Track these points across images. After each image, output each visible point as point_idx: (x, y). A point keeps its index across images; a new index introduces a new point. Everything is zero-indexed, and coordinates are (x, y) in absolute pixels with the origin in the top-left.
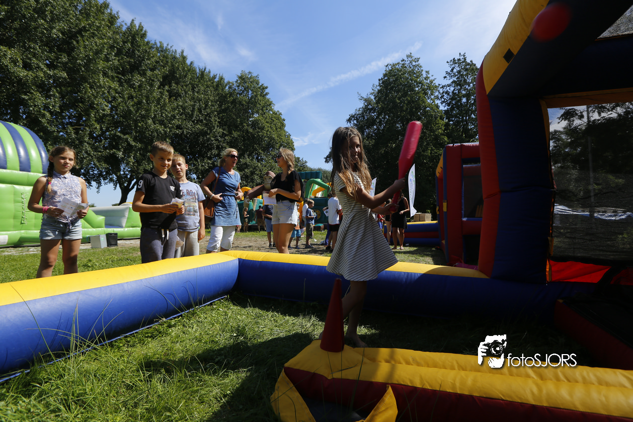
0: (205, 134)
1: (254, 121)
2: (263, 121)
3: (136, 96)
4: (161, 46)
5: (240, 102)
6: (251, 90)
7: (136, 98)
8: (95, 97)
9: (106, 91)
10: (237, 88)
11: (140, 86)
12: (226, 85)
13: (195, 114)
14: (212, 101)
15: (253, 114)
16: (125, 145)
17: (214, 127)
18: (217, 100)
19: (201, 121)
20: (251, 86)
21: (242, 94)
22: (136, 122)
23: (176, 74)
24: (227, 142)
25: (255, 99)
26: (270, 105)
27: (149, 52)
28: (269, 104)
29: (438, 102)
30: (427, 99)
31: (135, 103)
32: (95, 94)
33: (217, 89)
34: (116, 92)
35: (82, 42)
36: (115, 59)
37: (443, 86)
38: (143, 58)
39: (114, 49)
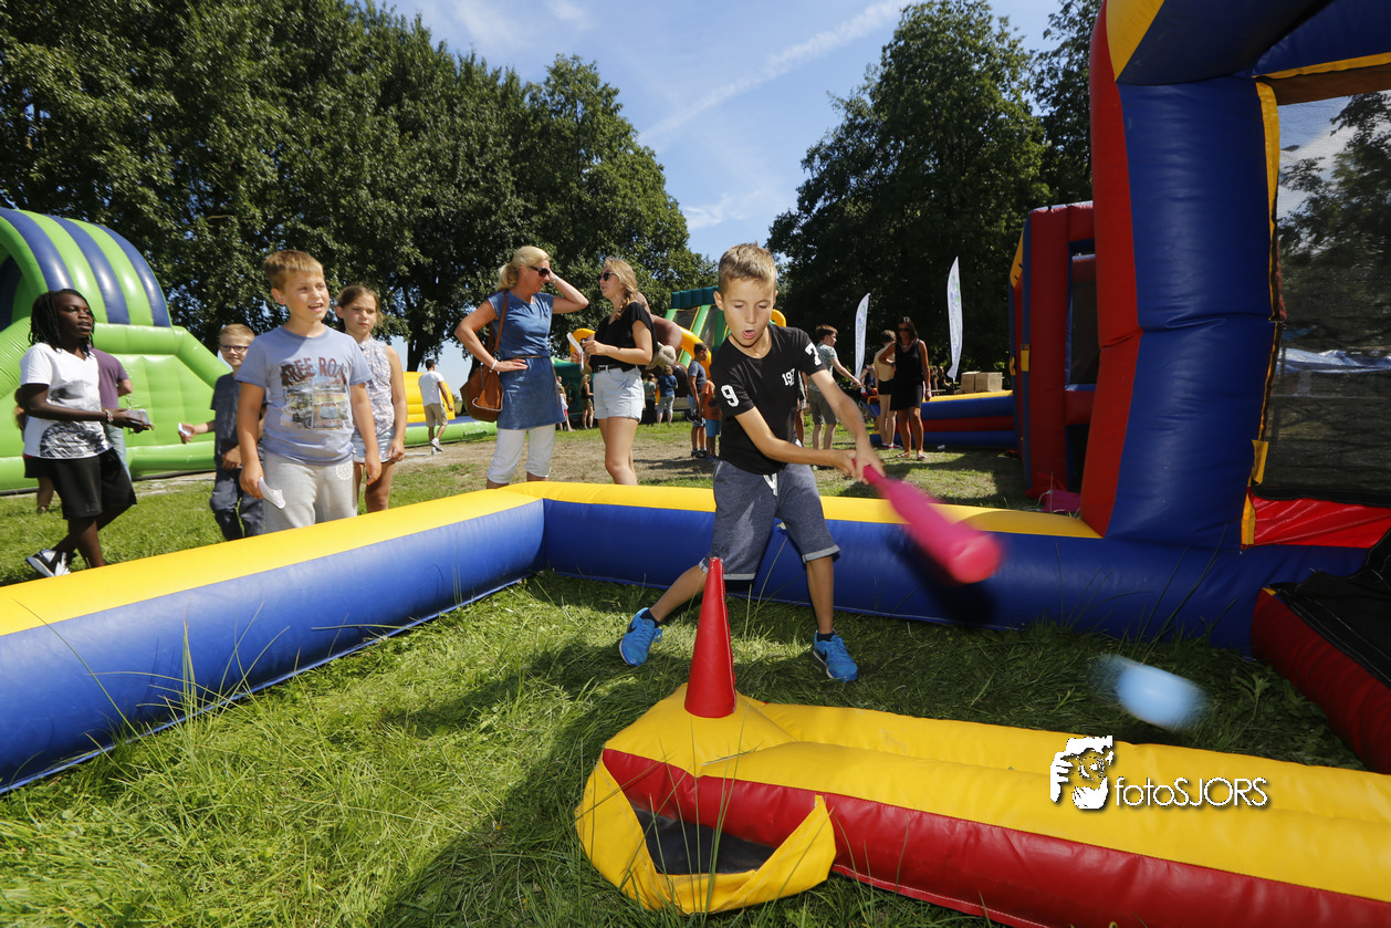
0: (487, 212)
1: (594, 175)
2: (613, 173)
3: (328, 135)
4: (369, 10)
5: (559, 132)
6: (582, 101)
7: (328, 141)
8: (242, 147)
9: (262, 131)
10: (548, 99)
11: (334, 112)
12: (524, 93)
13: (461, 167)
14: (495, 135)
15: (589, 158)
17: (504, 195)
18: (507, 132)
19: (476, 183)
21: (561, 112)
22: (334, 195)
23: (410, 75)
25: (591, 122)
26: (626, 133)
28: (624, 132)
29: (1028, 97)
30: (1000, 92)
31: (328, 153)
32: (240, 139)
33: (504, 106)
34: (285, 130)
35: (196, 18)
36: (273, 53)
37: (1040, 55)
38: (334, 42)
39: (268, 28)
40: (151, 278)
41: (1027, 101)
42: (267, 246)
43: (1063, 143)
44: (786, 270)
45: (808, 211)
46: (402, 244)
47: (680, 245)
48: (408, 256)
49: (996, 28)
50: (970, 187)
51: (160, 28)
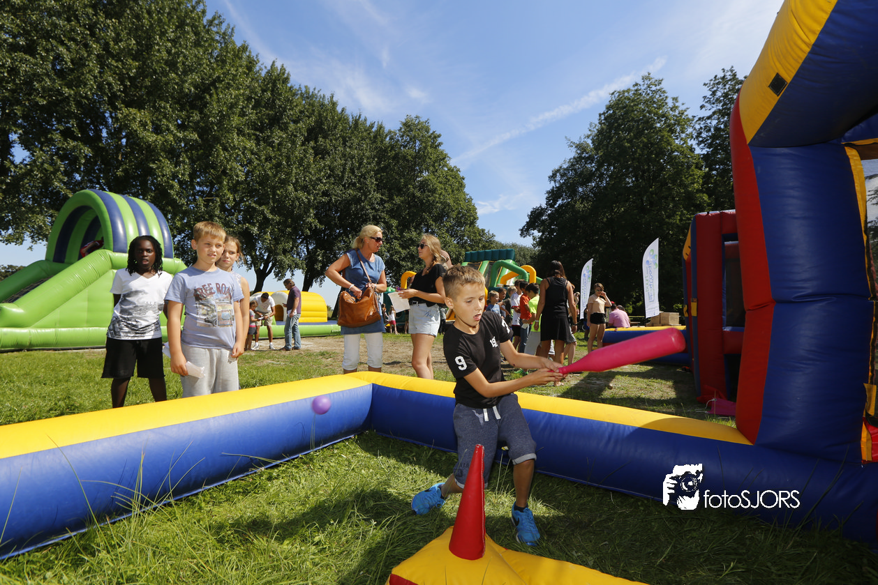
0: (358, 201)
1: (423, 181)
2: (434, 181)
3: (275, 156)
4: (306, 92)
5: (404, 157)
6: (419, 141)
7: (274, 159)
8: (228, 161)
9: (240, 153)
10: (400, 139)
11: (280, 144)
12: (387, 135)
13: (346, 176)
14: (368, 158)
15: (421, 172)
16: (260, 218)
17: (370, 191)
18: (375, 156)
19: (354, 185)
20: (418, 134)
21: (406, 146)
22: (274, 189)
23: (324, 125)
24: (387, 211)
25: (424, 152)
26: (444, 159)
27: (292, 100)
28: (442, 158)
29: (693, 143)
30: (674, 140)
31: (273, 165)
32: (228, 157)
33: (375, 142)
34: (252, 153)
35: (215, 96)
36: (252, 113)
37: (700, 119)
38: (285, 108)
39: (251, 100)
40: (167, 230)
41: (692, 145)
42: (233, 214)
43: (716, 170)
44: (538, 240)
45: (552, 206)
46: (308, 217)
47: (472, 223)
48: (311, 223)
49: (670, 103)
50: (656, 194)
51: (195, 101)
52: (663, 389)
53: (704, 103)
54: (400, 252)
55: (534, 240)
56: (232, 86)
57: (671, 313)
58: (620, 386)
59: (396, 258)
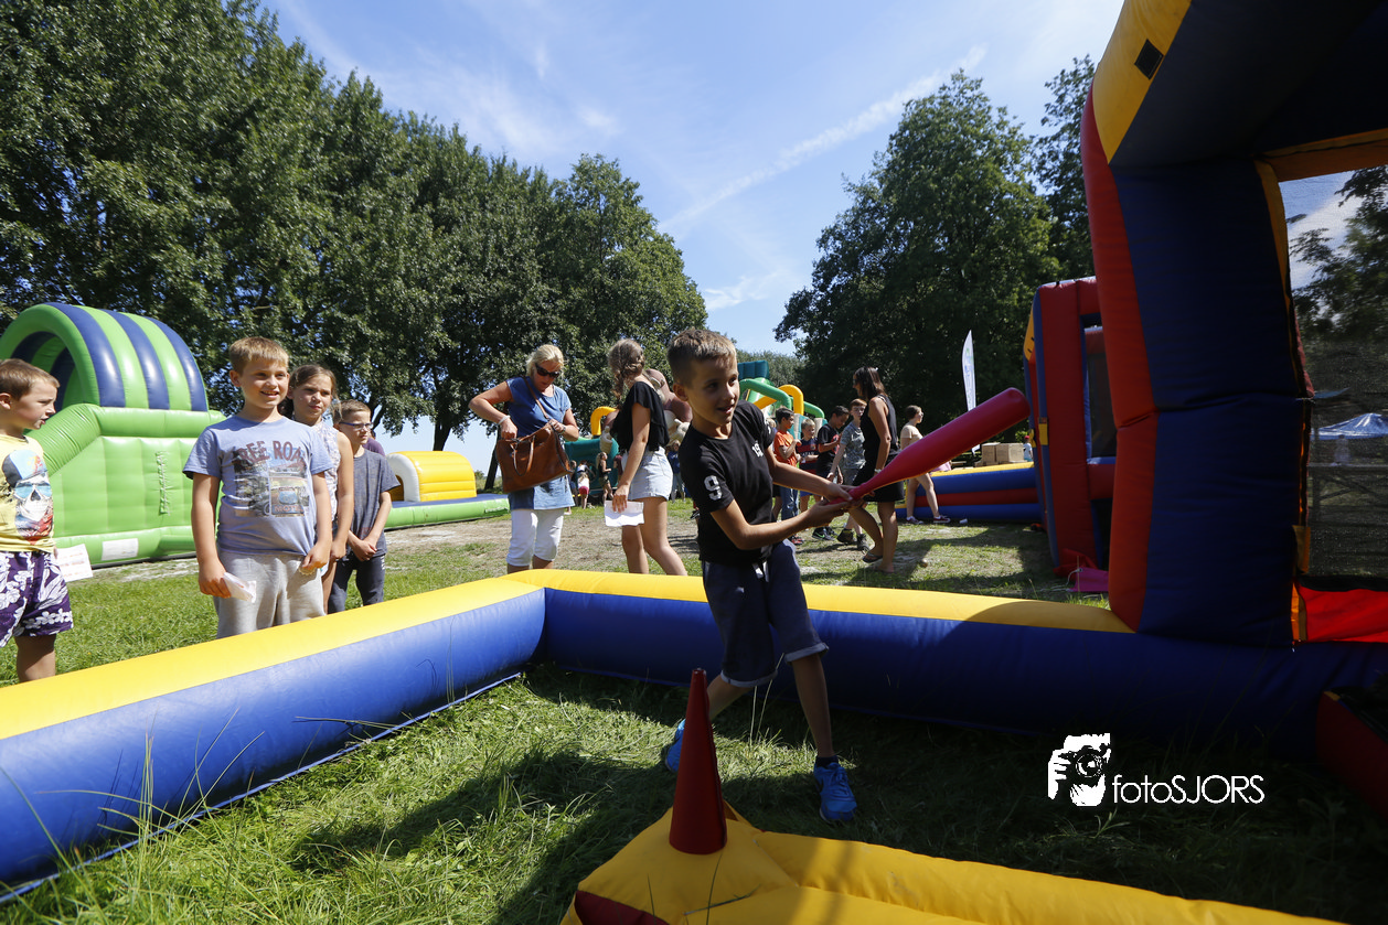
0: (514, 298)
1: (615, 261)
2: (634, 259)
3: (368, 232)
4: (412, 122)
5: (583, 223)
6: (605, 195)
7: (367, 237)
8: (288, 244)
9: (307, 229)
10: (573, 193)
11: (373, 212)
12: (551, 189)
13: (490, 258)
14: (523, 228)
15: (612, 246)
16: (352, 336)
17: (530, 282)
18: (534, 225)
19: (504, 272)
20: (602, 184)
21: (585, 205)
22: (371, 286)
23: (446, 176)
25: (613, 213)
26: (646, 223)
27: (389, 136)
28: (644, 221)
29: (1032, 178)
30: (1004, 174)
31: (367, 247)
32: (287, 237)
33: (531, 201)
34: (329, 228)
35: (254, 133)
36: (322, 161)
37: (1041, 141)
38: (378, 150)
39: (319, 140)
40: (193, 365)
41: (1031, 182)
42: (305, 333)
43: (1069, 219)
44: (803, 345)
45: (823, 288)
46: (433, 329)
48: (437, 340)
49: (995, 117)
50: (980, 262)
51: (223, 143)
52: (1005, 561)
53: (1046, 115)
54: (586, 377)
55: (797, 345)
56: (283, 116)
57: (1011, 445)
58: (938, 562)
59: (580, 387)
